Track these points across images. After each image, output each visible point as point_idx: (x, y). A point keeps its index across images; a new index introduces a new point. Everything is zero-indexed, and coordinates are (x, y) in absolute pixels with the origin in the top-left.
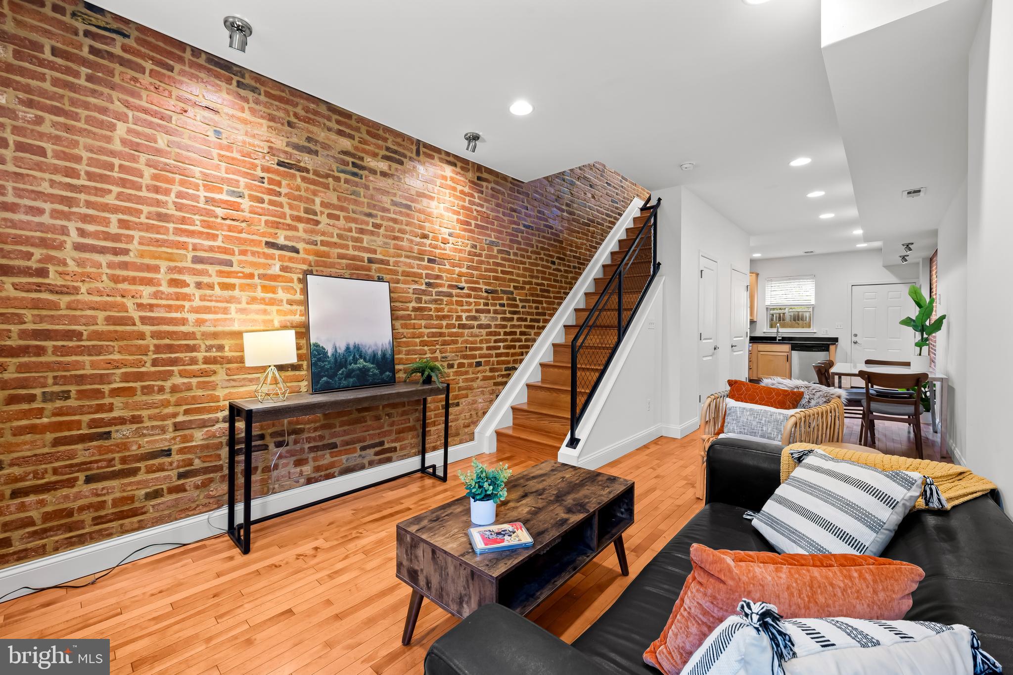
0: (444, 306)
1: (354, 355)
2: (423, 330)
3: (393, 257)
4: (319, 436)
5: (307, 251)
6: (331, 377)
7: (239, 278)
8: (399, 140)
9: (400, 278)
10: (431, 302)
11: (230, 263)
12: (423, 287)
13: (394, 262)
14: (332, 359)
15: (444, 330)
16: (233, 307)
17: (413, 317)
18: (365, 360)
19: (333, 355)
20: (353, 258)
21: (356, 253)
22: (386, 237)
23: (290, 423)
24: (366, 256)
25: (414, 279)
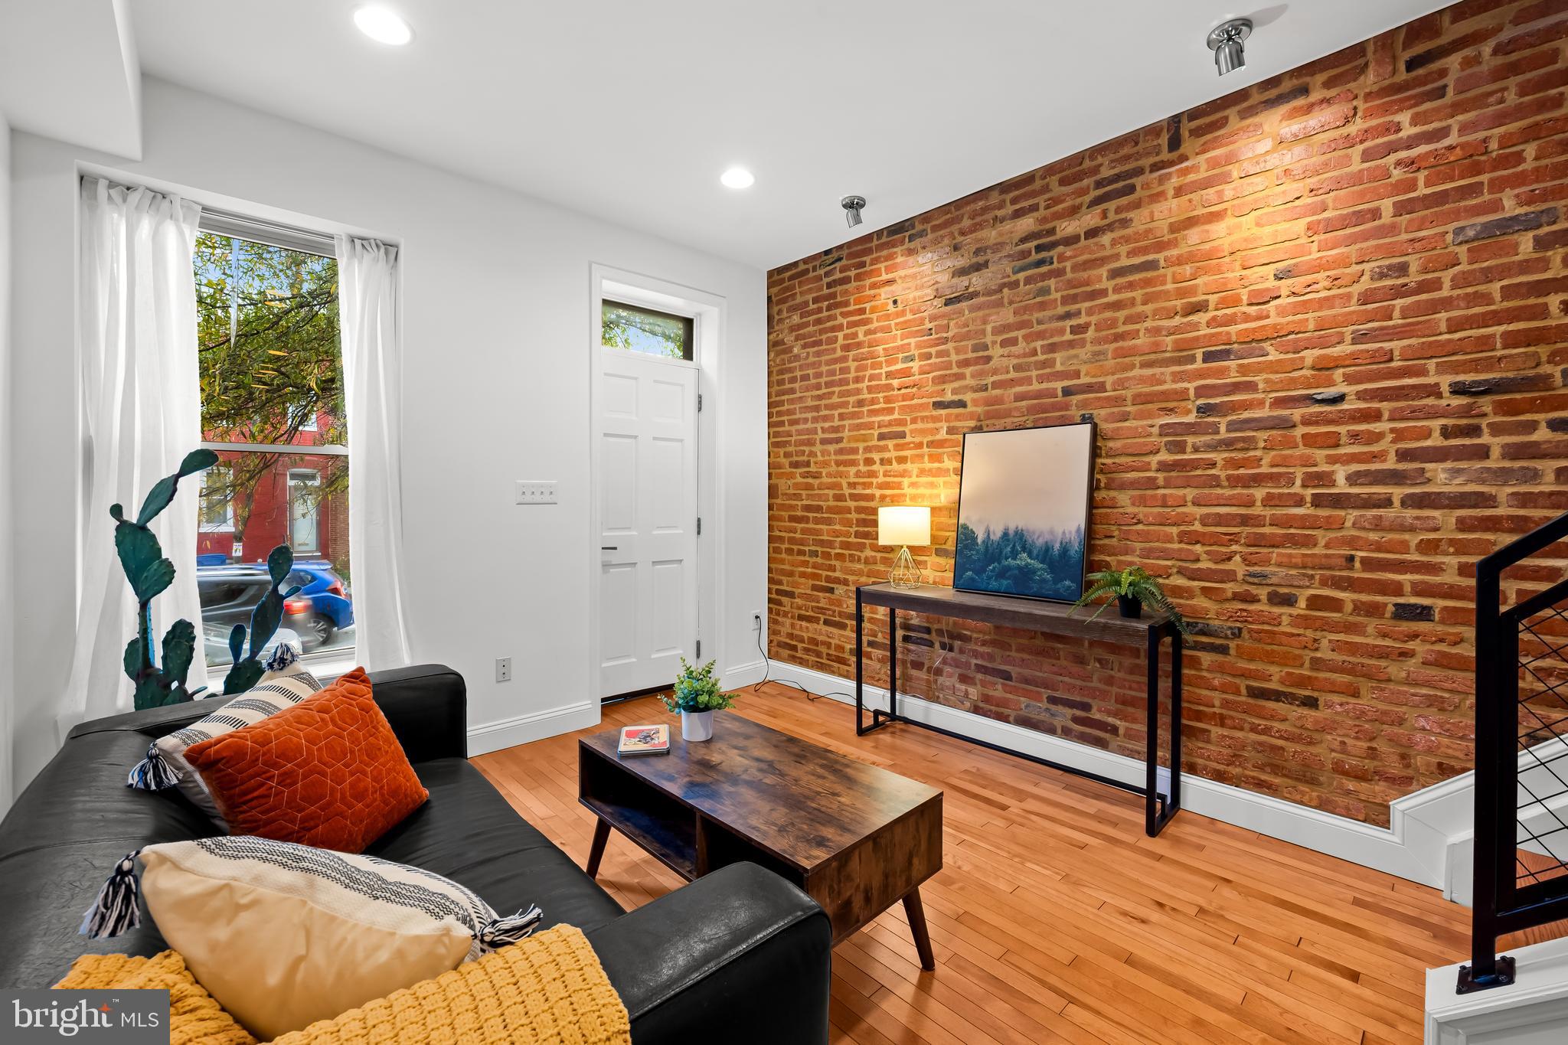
0: (1258, 453)
1: (1014, 546)
2: (1190, 509)
3: (1113, 374)
4: (988, 654)
5: (975, 402)
6: (980, 571)
7: (910, 449)
8: (1126, 150)
9: (1128, 409)
10: (1213, 447)
11: (903, 435)
12: (1191, 418)
13: (1114, 383)
14: (981, 548)
15: (1258, 510)
16: (906, 481)
17: (1161, 482)
18: (1030, 555)
19: (983, 542)
20: (1039, 395)
21: (1044, 386)
22: (1097, 341)
23: (955, 623)
24: (1059, 385)
25: (1164, 405)
